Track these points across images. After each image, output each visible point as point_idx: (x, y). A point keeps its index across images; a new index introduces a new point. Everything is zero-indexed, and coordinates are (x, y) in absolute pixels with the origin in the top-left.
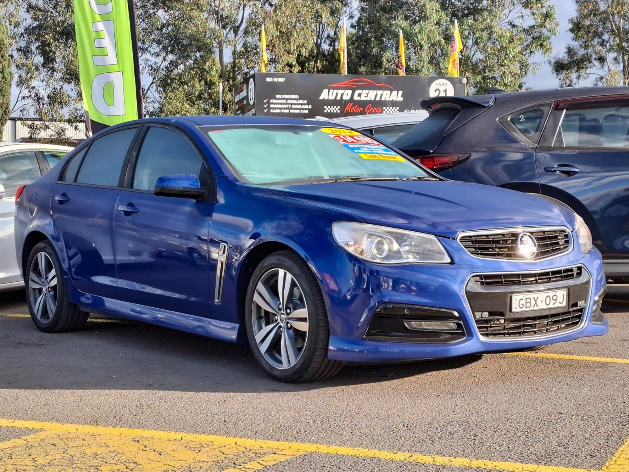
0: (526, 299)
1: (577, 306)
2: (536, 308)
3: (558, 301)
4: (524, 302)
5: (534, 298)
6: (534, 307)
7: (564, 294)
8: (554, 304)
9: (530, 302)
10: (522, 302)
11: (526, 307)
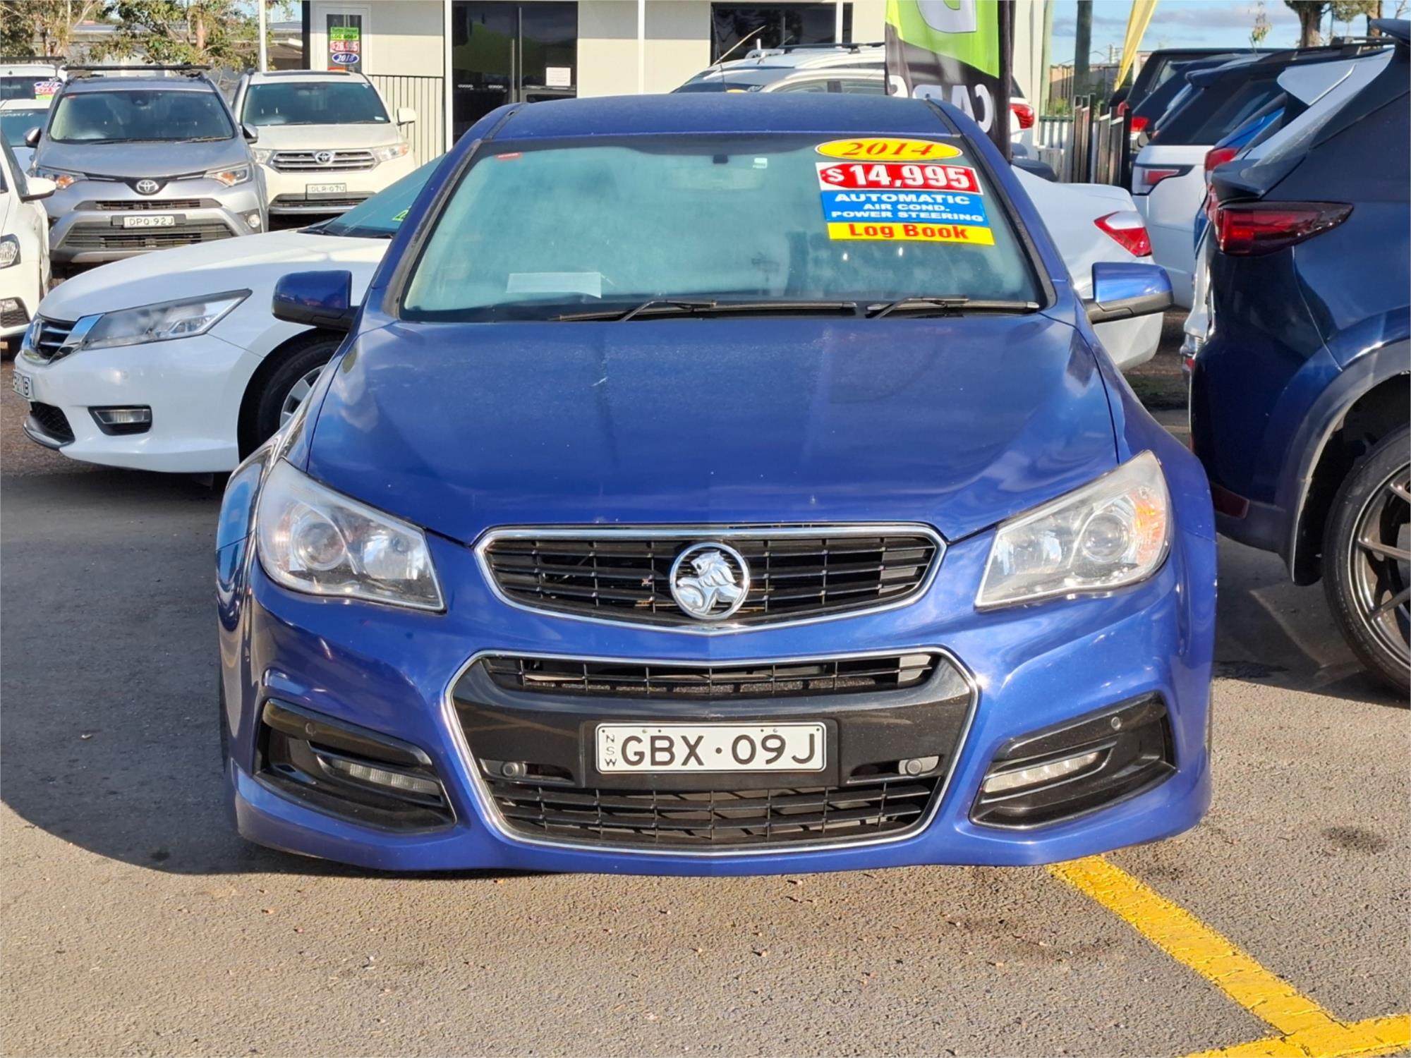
0: (653, 739)
1: (896, 772)
2: (692, 766)
3: (787, 753)
4: (645, 747)
5: (684, 738)
6: (685, 763)
7: (812, 736)
8: (768, 762)
9: (669, 750)
10: (633, 747)
11: (654, 762)
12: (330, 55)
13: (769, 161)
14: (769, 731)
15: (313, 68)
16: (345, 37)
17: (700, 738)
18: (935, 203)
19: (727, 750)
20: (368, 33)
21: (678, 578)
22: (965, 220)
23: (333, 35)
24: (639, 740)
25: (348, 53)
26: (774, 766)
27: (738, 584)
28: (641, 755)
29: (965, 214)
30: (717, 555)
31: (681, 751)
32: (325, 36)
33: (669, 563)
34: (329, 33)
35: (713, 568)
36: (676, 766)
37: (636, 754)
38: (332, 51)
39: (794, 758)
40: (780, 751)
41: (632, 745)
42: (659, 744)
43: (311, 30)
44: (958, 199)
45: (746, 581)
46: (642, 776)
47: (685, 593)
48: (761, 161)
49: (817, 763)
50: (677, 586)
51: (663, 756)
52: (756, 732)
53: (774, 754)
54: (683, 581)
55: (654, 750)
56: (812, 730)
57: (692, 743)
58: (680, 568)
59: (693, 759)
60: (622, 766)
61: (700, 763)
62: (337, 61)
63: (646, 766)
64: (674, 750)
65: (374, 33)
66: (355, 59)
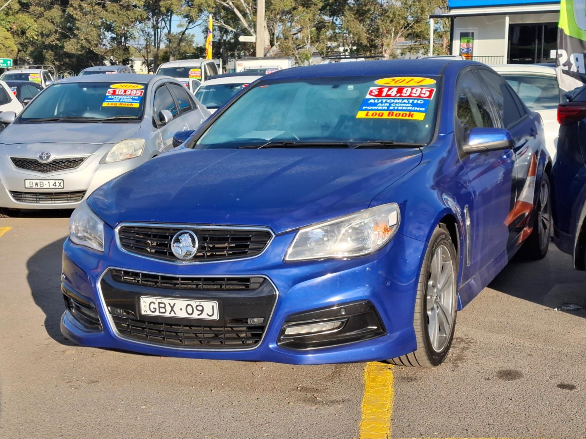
0: (159, 303)
2: (173, 314)
4: (156, 306)
5: (169, 304)
6: (170, 313)
7: (213, 306)
8: (199, 315)
9: (164, 308)
10: (152, 306)
11: (160, 312)
12: (460, 49)
13: (354, 87)
14: (198, 303)
15: (453, 54)
16: (467, 41)
17: (174, 304)
18: (409, 103)
19: (184, 309)
20: (476, 39)
21: (174, 243)
22: (417, 110)
23: (462, 41)
24: (154, 303)
25: (468, 48)
26: (200, 317)
27: (194, 247)
28: (155, 309)
29: (418, 107)
30: (187, 235)
31: (169, 309)
32: (459, 41)
33: (172, 237)
34: (461, 40)
35: (186, 240)
36: (167, 314)
37: (154, 308)
38: (461, 47)
39: (207, 314)
40: (202, 311)
41: (152, 305)
42: (161, 305)
43: (454, 39)
44: (419, 102)
45: (197, 245)
46: (157, 317)
47: (175, 249)
48: (351, 87)
49: (216, 317)
50: (173, 246)
51: (162, 310)
52: (194, 303)
53: (200, 312)
54: (175, 245)
55: (160, 307)
56: (213, 304)
57: (172, 306)
58: (175, 239)
59: (172, 312)
60: (149, 313)
61: (175, 314)
62: (463, 51)
63: (157, 313)
64: (166, 308)
65: (479, 39)
66: (471, 50)
